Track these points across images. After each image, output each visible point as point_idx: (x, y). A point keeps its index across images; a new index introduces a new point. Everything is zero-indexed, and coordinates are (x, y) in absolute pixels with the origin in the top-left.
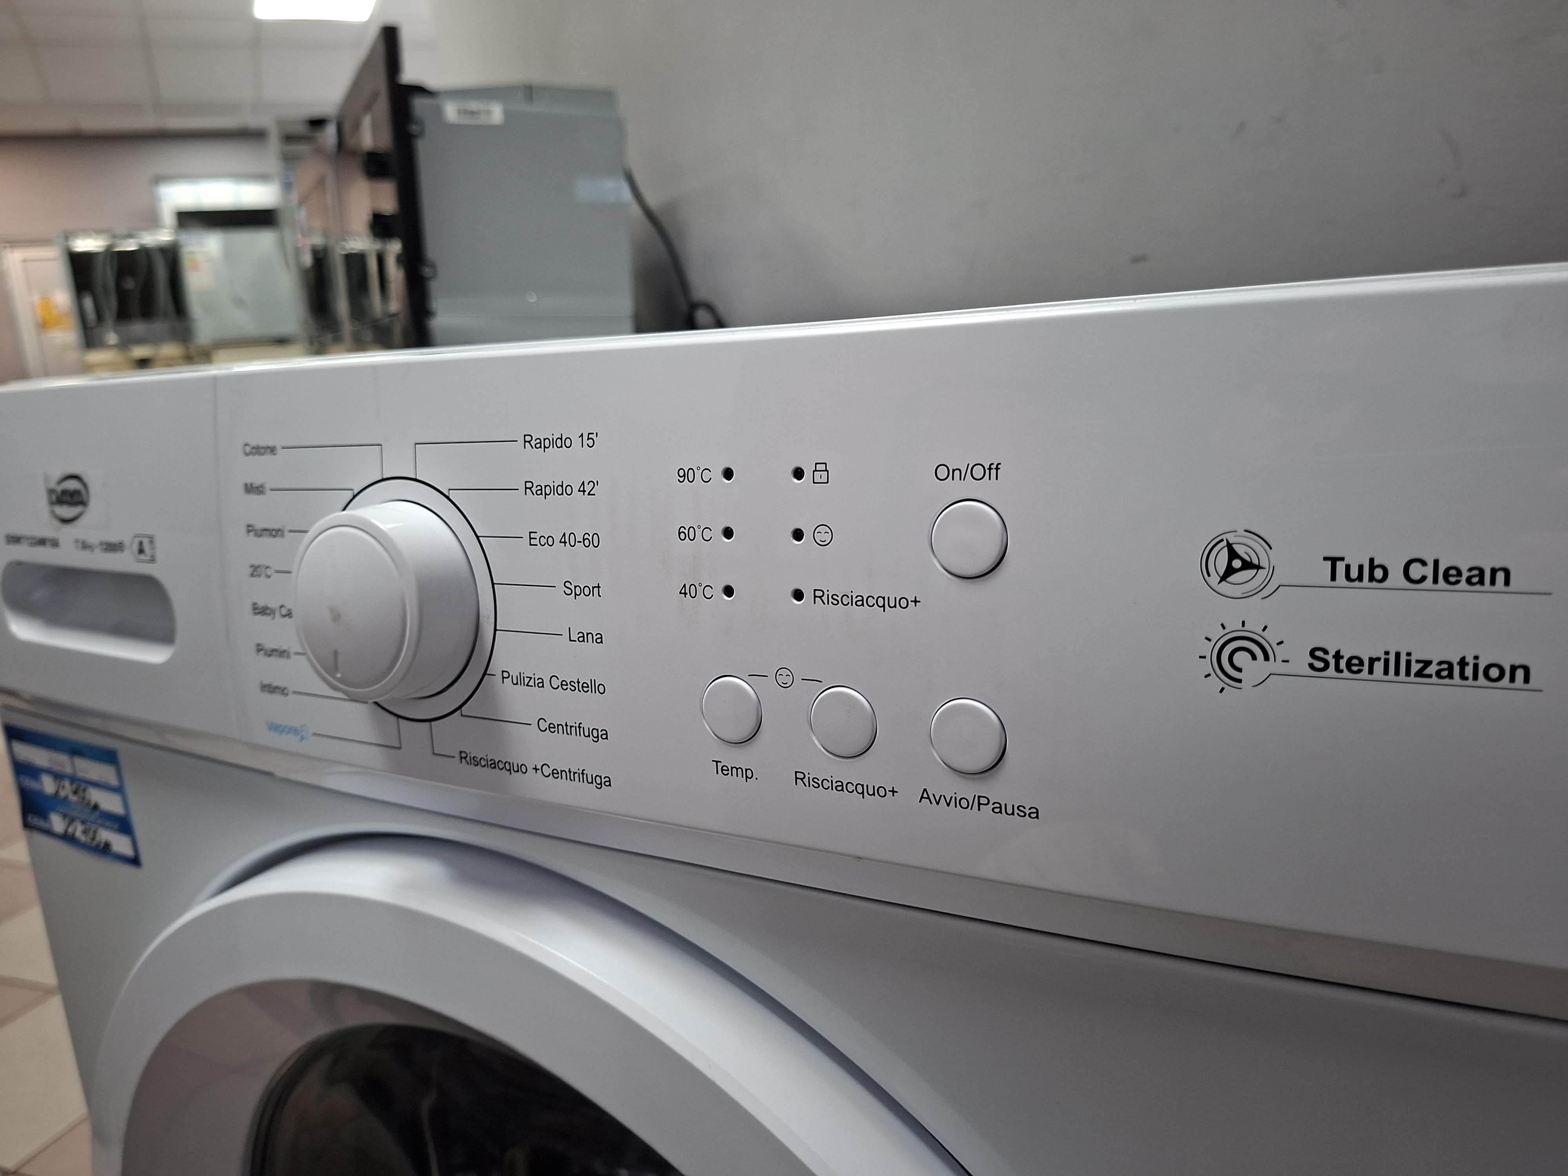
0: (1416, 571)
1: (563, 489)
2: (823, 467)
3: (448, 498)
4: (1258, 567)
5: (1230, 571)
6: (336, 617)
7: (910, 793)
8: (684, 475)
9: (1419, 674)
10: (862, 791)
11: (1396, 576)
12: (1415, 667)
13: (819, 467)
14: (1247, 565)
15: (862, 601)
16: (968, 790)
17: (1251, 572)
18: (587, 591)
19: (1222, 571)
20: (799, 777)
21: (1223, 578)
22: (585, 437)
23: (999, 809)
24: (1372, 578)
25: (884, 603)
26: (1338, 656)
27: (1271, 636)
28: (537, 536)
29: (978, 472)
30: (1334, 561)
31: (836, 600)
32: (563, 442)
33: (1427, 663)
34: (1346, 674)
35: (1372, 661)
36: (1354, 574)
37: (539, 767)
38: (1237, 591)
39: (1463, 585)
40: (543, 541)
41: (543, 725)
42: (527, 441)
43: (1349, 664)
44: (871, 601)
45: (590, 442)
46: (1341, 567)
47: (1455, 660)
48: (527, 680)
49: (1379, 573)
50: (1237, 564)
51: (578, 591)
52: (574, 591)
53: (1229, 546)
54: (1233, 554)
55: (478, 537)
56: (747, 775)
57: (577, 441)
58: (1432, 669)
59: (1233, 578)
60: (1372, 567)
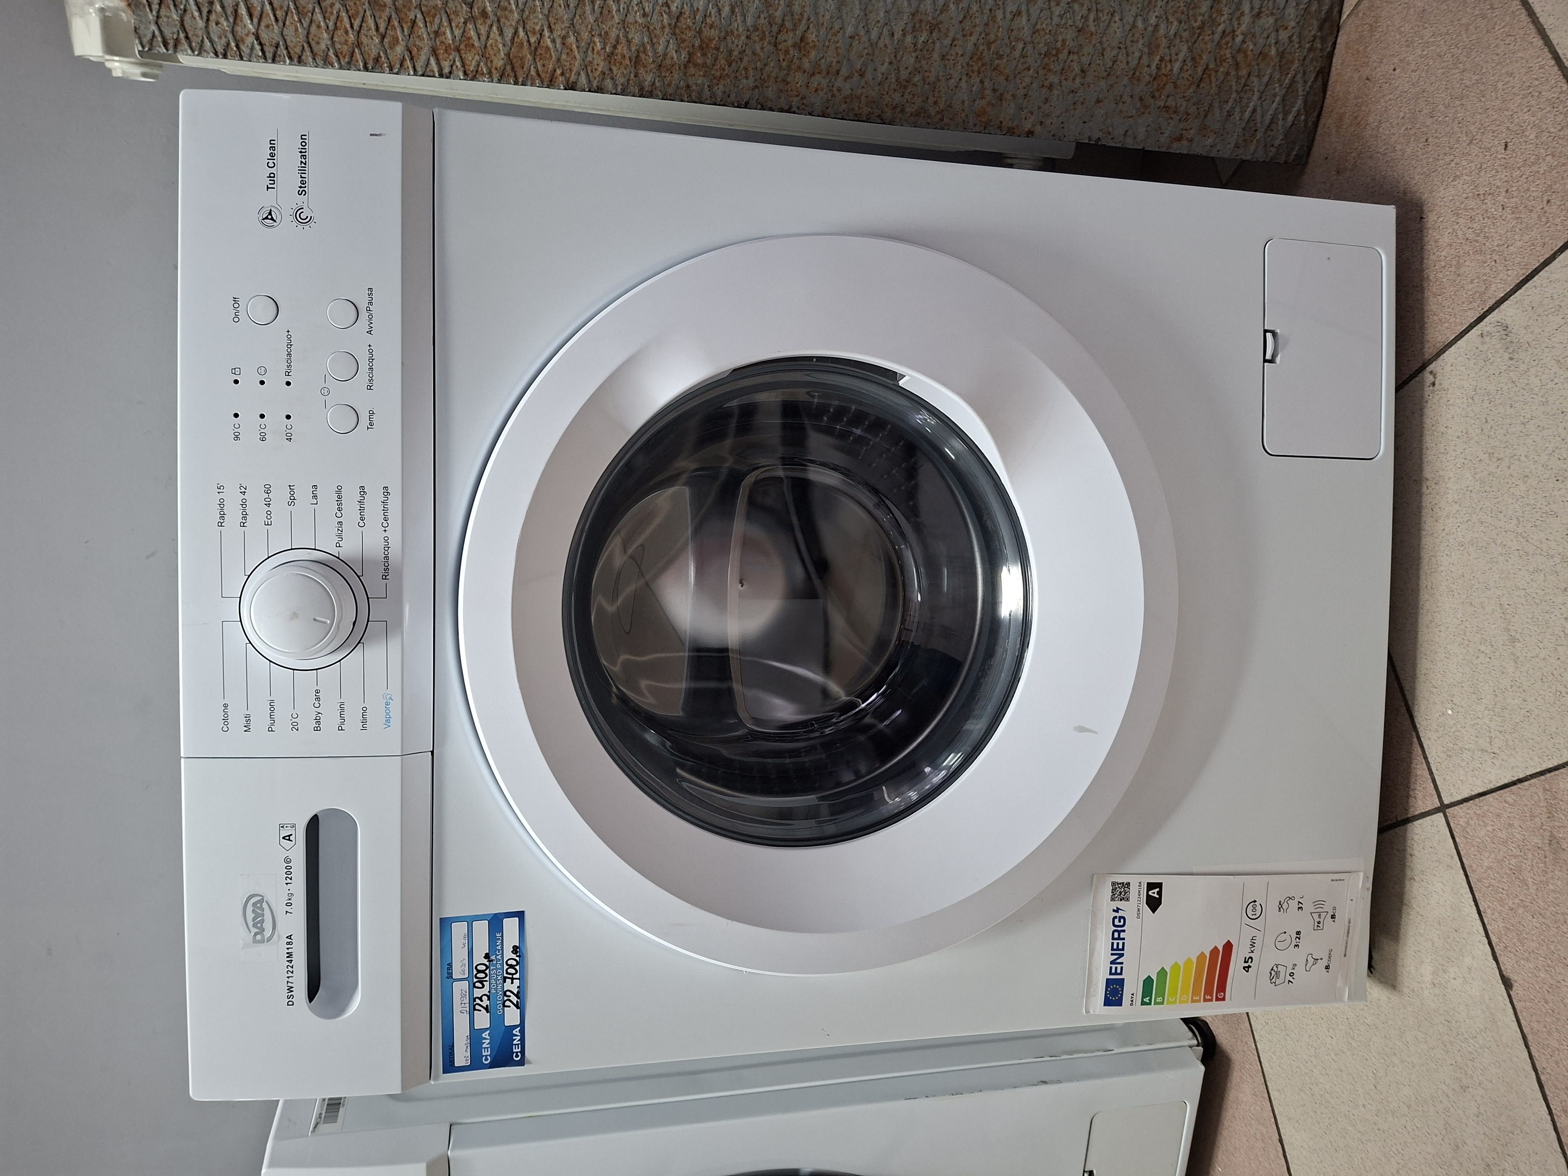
0: (271, 165)
1: (244, 504)
2: (233, 371)
3: (249, 576)
4: (271, 210)
5: (272, 219)
6: (295, 615)
7: (369, 339)
8: (237, 438)
9: (305, 164)
10: (371, 359)
11: (273, 170)
12: (303, 165)
13: (233, 372)
14: (270, 214)
15: (289, 354)
16: (364, 315)
17: (272, 213)
18: (292, 493)
19: (272, 222)
20: (370, 388)
21: (275, 221)
22: (219, 491)
23: (371, 303)
24: (274, 177)
25: (290, 345)
26: (301, 187)
27: (295, 207)
28: (267, 520)
29: (236, 305)
30: (268, 188)
31: (289, 366)
32: (221, 504)
33: (301, 162)
34: (306, 185)
35: (301, 177)
36: (272, 182)
37: (384, 529)
38: (279, 217)
39: (275, 152)
40: (269, 517)
41: (362, 524)
42: (221, 525)
43: (303, 184)
44: (289, 350)
45: (222, 488)
46: (270, 186)
47: (300, 154)
48: (340, 532)
49: (272, 175)
50: (270, 217)
51: (292, 498)
52: (292, 500)
53: (263, 219)
54: (267, 218)
55: (269, 557)
56: (371, 413)
57: (221, 496)
58: (304, 161)
59: (275, 218)
60: (270, 177)
